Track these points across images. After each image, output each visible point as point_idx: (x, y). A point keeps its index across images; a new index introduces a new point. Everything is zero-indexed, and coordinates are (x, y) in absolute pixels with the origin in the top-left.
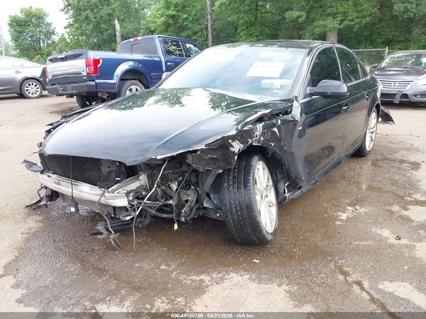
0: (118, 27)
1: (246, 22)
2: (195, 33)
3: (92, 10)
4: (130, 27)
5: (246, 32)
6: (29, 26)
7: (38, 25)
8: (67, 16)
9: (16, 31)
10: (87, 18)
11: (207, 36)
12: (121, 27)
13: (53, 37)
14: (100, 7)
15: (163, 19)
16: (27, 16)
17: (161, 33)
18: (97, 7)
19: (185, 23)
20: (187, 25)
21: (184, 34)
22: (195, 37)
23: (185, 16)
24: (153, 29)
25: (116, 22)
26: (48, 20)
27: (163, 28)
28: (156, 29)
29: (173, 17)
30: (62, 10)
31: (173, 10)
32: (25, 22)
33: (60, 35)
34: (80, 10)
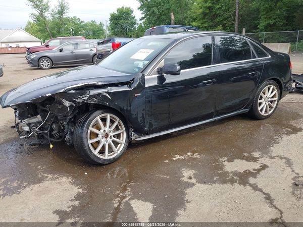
0: (173, 17)
1: (266, 8)
2: (226, 19)
3: (157, 7)
4: (180, 17)
5: (265, 16)
6: (121, 19)
7: (126, 19)
8: (142, 12)
9: (114, 23)
10: (153, 12)
11: (234, 20)
12: (174, 17)
13: (135, 25)
14: (162, 4)
15: (201, 10)
16: (121, 14)
17: (200, 20)
18: (160, 5)
19: (218, 12)
20: (219, 13)
21: (216, 20)
22: (225, 22)
23: (218, 7)
24: (195, 17)
25: (172, 14)
26: (133, 15)
27: (202, 16)
28: (197, 18)
29: (209, 8)
30: (139, 8)
31: (209, 3)
32: (119, 17)
33: (139, 24)
34: (150, 7)
